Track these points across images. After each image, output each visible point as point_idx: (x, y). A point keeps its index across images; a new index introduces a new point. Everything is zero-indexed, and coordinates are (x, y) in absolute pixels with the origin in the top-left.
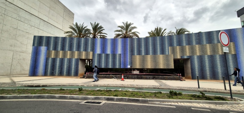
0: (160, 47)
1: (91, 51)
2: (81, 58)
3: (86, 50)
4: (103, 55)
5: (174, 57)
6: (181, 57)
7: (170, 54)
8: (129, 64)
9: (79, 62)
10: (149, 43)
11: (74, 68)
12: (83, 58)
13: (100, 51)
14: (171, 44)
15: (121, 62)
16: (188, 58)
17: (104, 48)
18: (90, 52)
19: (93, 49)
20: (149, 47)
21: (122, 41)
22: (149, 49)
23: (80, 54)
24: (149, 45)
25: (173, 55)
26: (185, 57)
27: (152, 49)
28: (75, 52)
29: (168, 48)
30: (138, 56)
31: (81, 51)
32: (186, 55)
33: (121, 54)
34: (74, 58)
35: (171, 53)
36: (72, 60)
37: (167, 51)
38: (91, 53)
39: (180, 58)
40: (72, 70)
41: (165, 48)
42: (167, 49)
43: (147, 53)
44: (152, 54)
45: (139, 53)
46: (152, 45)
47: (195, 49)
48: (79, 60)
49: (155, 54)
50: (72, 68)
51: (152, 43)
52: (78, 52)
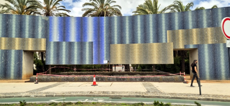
0: (153, 30)
1: (42, 37)
2: (26, 49)
3: (33, 35)
4: (64, 44)
5: (174, 46)
6: (185, 46)
7: (168, 42)
8: (105, 59)
9: (22, 55)
10: (137, 24)
11: (15, 66)
12: (30, 48)
13: (58, 38)
14: (170, 27)
15: (93, 55)
16: (195, 47)
17: (64, 33)
18: (40, 39)
19: (47, 35)
20: (137, 31)
21: (95, 21)
22: (137, 34)
23: (23, 43)
24: (137, 28)
25: (174, 44)
26: (191, 47)
27: (141, 34)
28: (14, 40)
29: (166, 32)
30: (119, 45)
31: (25, 38)
32: (192, 43)
33: (92, 43)
34: (14, 49)
35: (170, 40)
36: (11, 52)
37: (164, 37)
38: (43, 41)
39: (184, 48)
40: (10, 69)
41: (162, 32)
42: (164, 33)
43: (133, 40)
44: (142, 43)
45: (122, 40)
46: (141, 28)
47: (207, 34)
48: (23, 52)
49: (145, 43)
50: (10, 67)
51: (141, 25)
52: (21, 39)
